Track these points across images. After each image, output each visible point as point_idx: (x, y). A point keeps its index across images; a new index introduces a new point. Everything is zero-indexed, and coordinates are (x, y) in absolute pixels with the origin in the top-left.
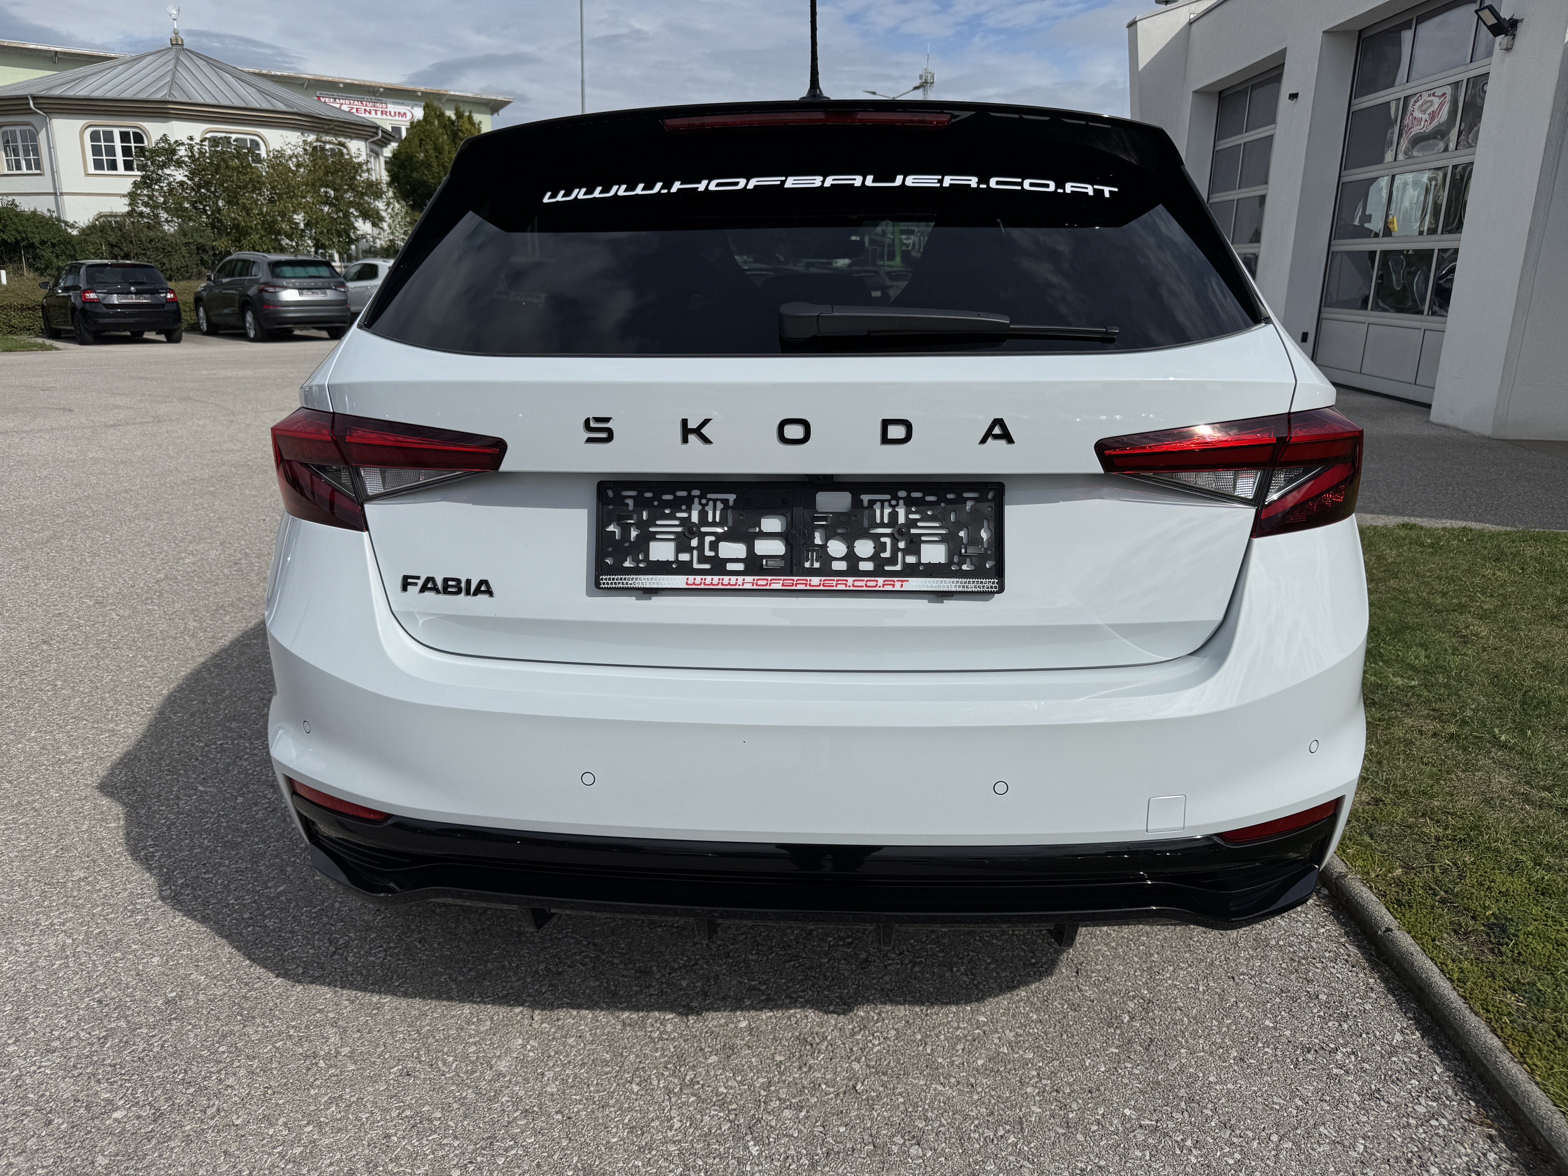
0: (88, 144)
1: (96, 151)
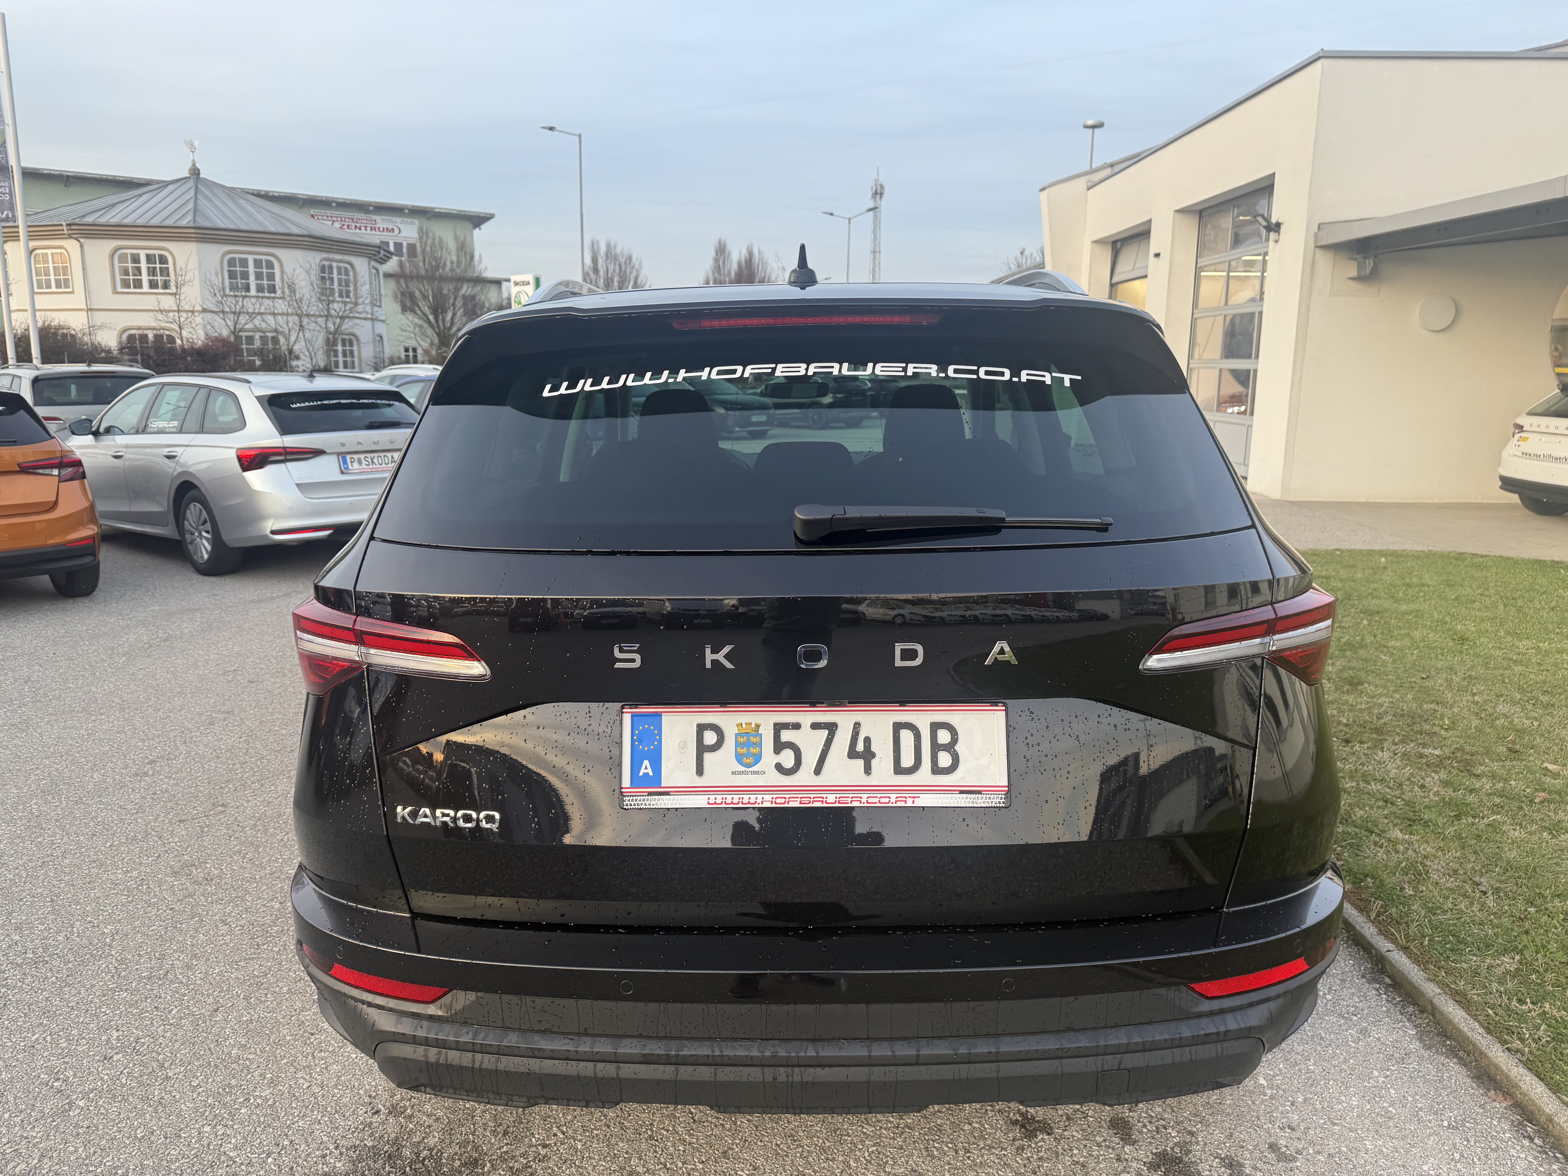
0: (117, 265)
1: (124, 271)
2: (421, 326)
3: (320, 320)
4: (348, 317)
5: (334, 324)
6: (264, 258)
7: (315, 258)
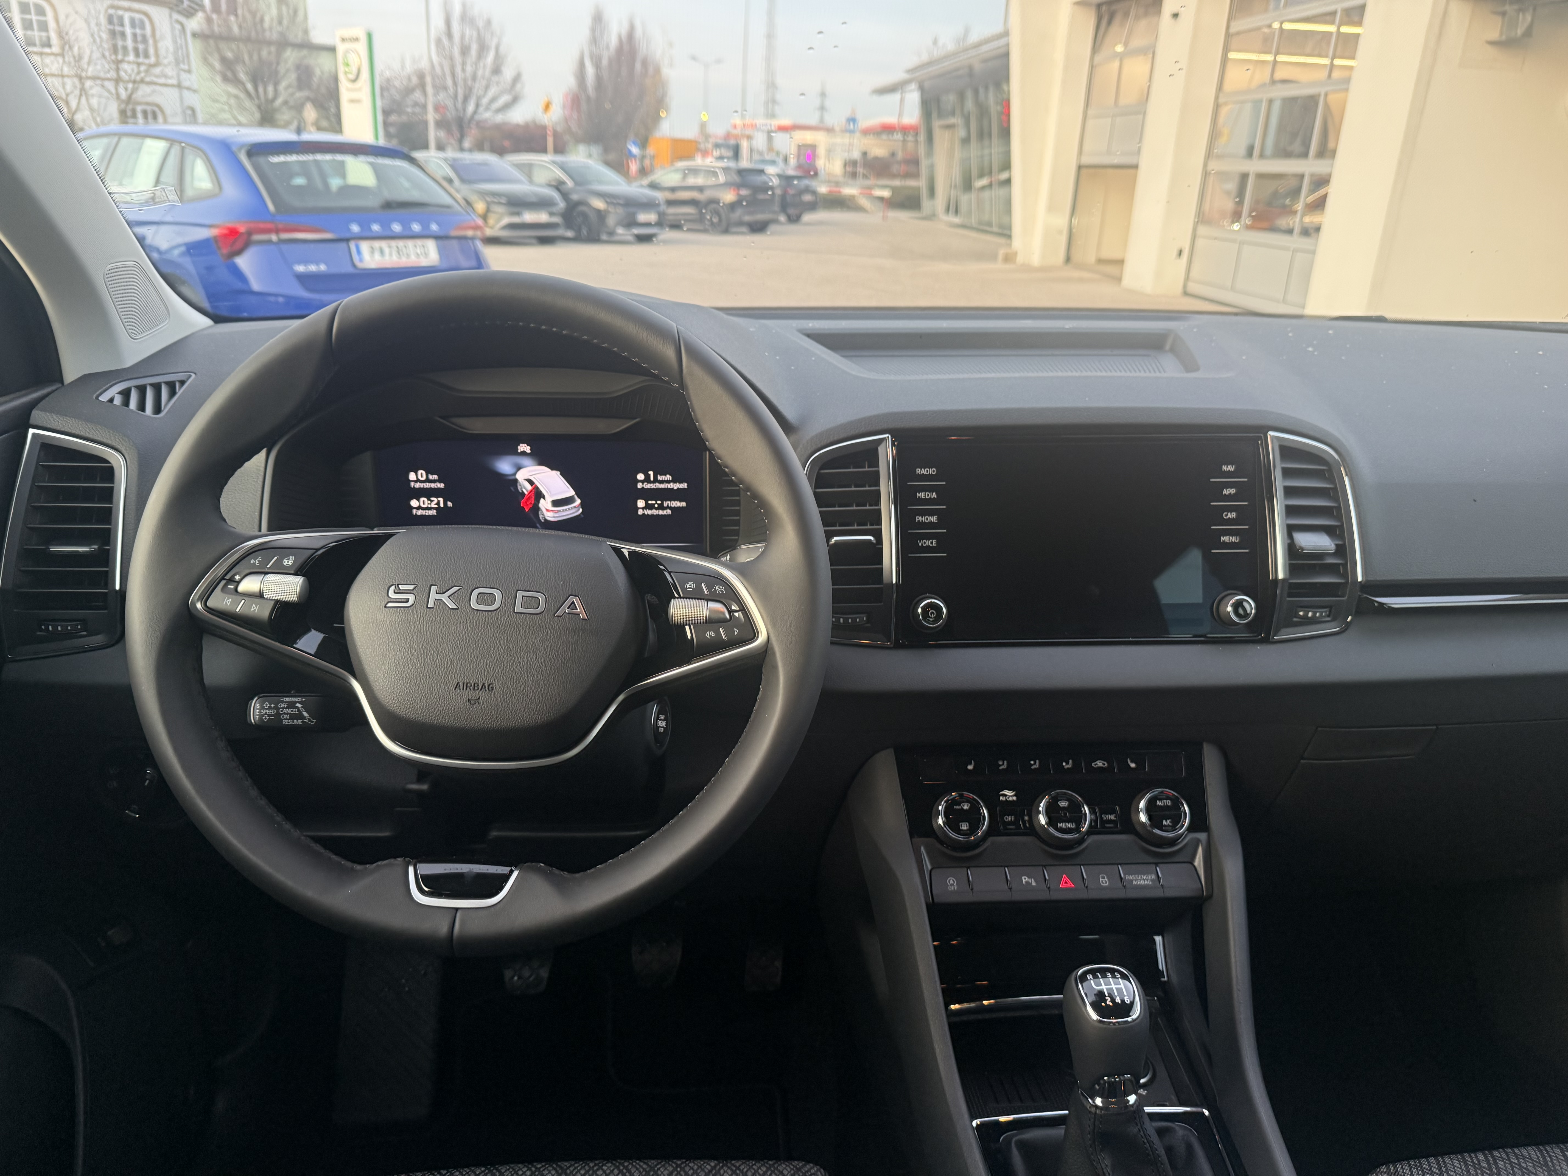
2: (236, 97)
3: (107, 84)
4: (142, 81)
5: (126, 89)
7: (93, 4)
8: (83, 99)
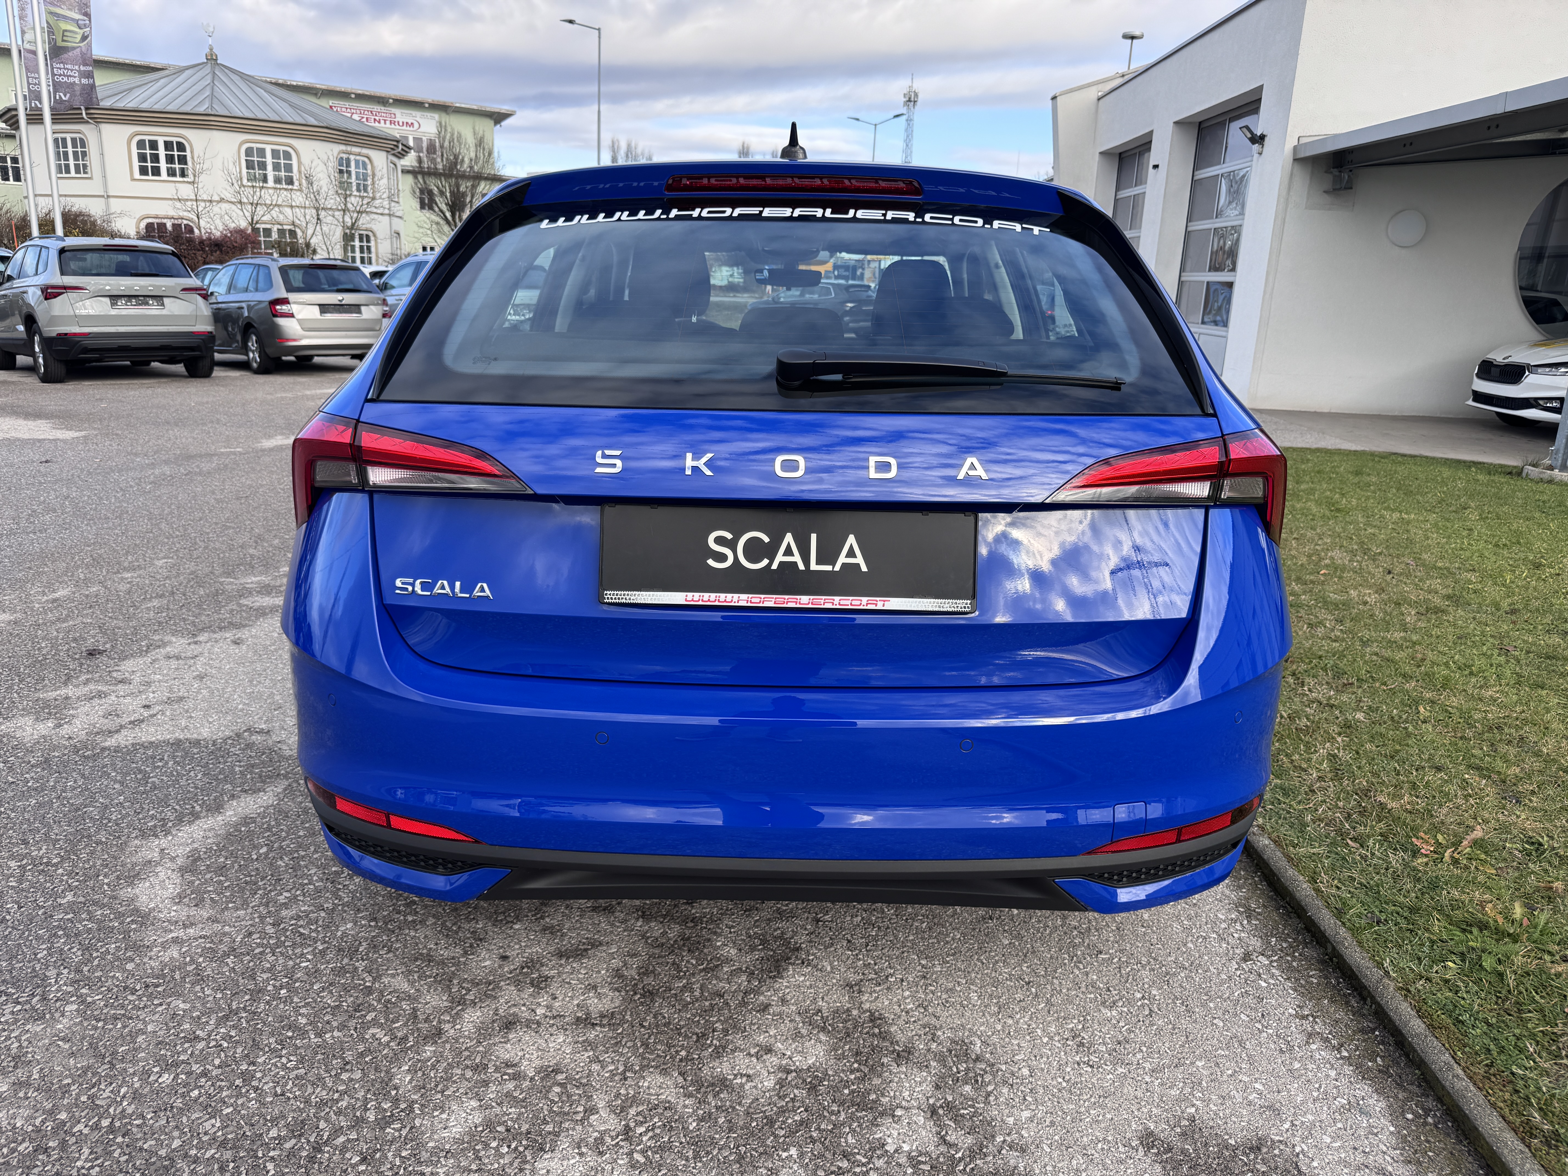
0: (135, 151)
1: (142, 158)
2: (438, 223)
3: (337, 213)
4: (365, 212)
5: (351, 218)
6: (282, 148)
7: (331, 151)
8: (318, 227)
